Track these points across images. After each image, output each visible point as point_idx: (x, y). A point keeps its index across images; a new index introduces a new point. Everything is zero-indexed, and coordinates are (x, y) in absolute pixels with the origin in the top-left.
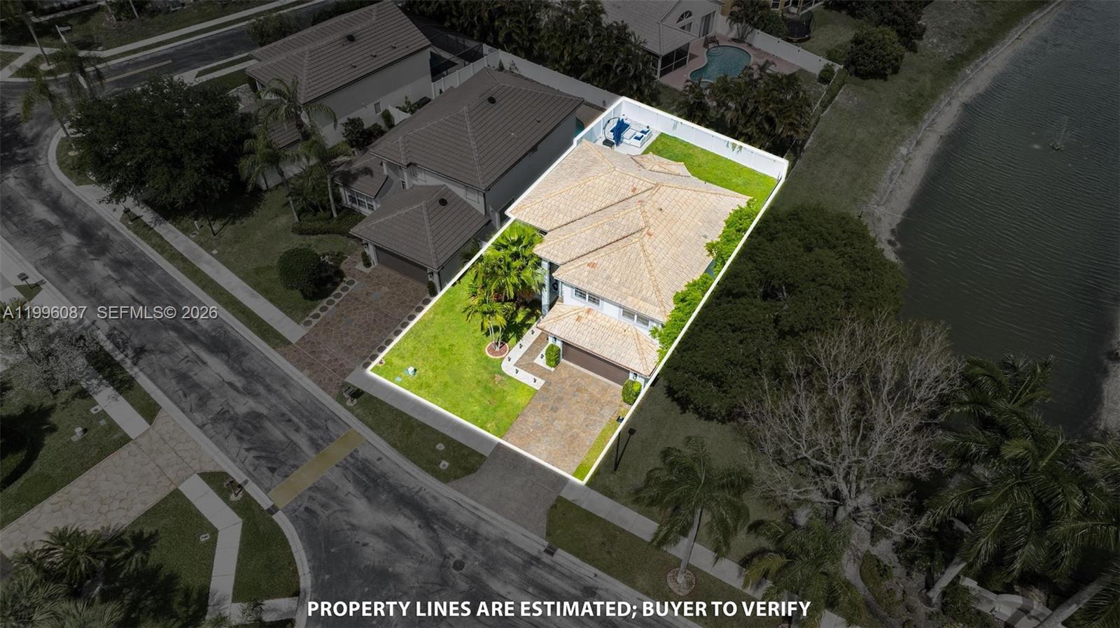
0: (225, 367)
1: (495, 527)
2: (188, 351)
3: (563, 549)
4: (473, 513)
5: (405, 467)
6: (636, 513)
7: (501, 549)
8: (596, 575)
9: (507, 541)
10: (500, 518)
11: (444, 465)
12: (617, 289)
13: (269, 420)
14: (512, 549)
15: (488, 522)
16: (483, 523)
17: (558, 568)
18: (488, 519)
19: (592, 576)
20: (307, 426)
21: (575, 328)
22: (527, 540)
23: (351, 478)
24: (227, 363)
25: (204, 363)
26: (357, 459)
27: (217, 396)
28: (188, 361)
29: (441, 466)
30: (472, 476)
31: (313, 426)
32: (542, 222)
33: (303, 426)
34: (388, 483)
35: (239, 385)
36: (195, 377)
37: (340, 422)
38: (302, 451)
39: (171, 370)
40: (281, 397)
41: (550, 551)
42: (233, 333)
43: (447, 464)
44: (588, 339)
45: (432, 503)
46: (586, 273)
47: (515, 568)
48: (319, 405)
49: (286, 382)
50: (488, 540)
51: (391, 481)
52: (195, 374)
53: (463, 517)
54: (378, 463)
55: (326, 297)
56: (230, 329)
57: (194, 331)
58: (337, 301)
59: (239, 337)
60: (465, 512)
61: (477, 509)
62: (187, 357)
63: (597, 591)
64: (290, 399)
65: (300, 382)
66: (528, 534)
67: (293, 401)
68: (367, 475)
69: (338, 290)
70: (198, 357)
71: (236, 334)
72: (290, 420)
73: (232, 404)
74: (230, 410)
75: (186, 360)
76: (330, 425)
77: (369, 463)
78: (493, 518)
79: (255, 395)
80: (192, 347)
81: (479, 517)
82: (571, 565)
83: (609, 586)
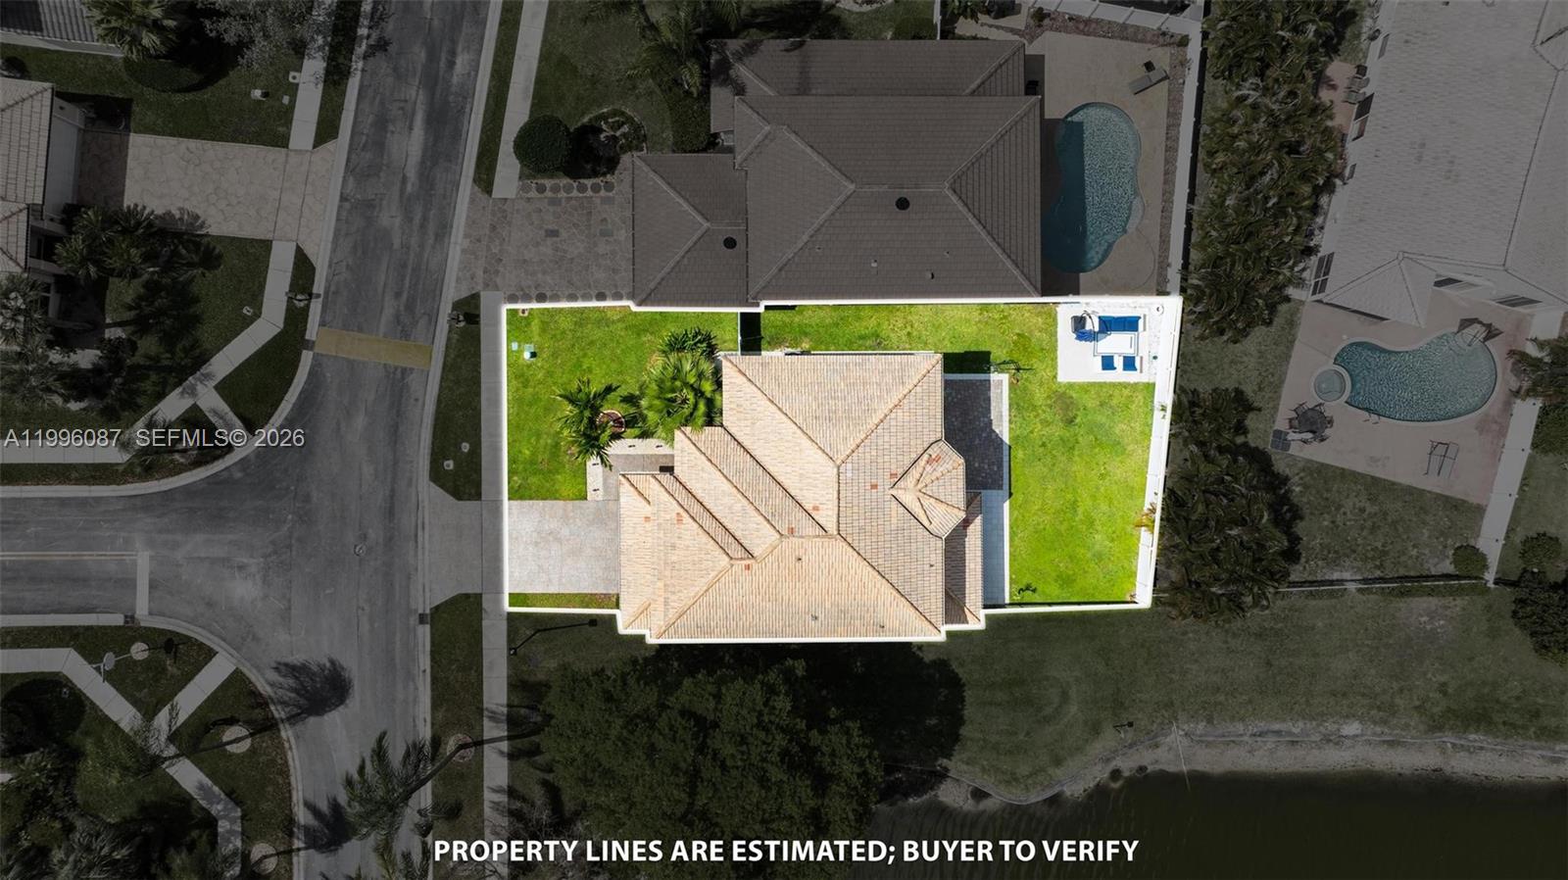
0: (420, 153)
1: (416, 555)
2: (414, 94)
3: (432, 628)
4: (417, 527)
5: (423, 430)
6: (505, 674)
7: (399, 576)
8: (424, 671)
9: (409, 577)
11: (448, 466)
13: (391, 257)
14: (404, 586)
15: (417, 547)
16: (412, 543)
17: (412, 637)
18: (420, 546)
19: (422, 668)
20: (408, 300)
21: (635, 520)
23: (381, 389)
24: (425, 151)
25: (411, 128)
26: (403, 379)
27: (382, 180)
28: (402, 108)
29: (446, 463)
30: (453, 500)
31: (411, 307)
32: (731, 409)
33: (405, 296)
35: (409, 188)
36: (389, 135)
37: (433, 328)
38: (379, 319)
39: (382, 103)
40: (422, 246)
41: (423, 619)
42: (467, 116)
43: (451, 467)
44: (630, 542)
45: (404, 484)
46: (668, 517)
48: (438, 293)
49: (443, 231)
50: (400, 559)
51: (403, 428)
52: (393, 132)
53: (407, 521)
54: (412, 401)
55: (571, 178)
56: (467, 110)
57: (441, 73)
58: (575, 193)
59: (465, 129)
60: (413, 519)
61: (423, 528)
62: (406, 101)
63: (411, 683)
64: (426, 256)
65: (452, 245)
67: (425, 260)
68: (394, 402)
69: (588, 182)
70: (413, 114)
71: (466, 123)
72: (403, 278)
73: (384, 202)
74: (377, 209)
75: (402, 105)
76: (423, 322)
77: (408, 393)
78: (423, 548)
79: (408, 219)
80: (421, 92)
81: (416, 536)
82: (420, 645)
83: (421, 688)
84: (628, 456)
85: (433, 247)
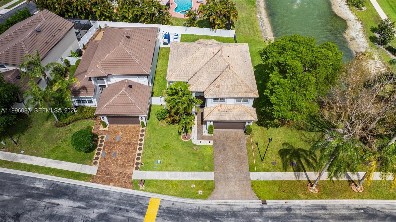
0: (70, 201)
1: (238, 205)
2: (44, 203)
3: (268, 199)
4: (226, 205)
5: (186, 202)
6: (281, 173)
7: (247, 212)
8: (286, 202)
9: (247, 208)
10: (237, 201)
11: (201, 193)
12: (233, 92)
13: (111, 214)
14: (251, 210)
15: (234, 205)
16: (233, 207)
17: (272, 207)
18: (234, 204)
19: (285, 203)
20: (130, 207)
21: (219, 114)
22: (253, 203)
23: (167, 219)
24: (69, 199)
25: (58, 205)
26: (164, 209)
27: (76, 216)
28: (48, 208)
29: (199, 193)
30: (215, 191)
31: (134, 206)
32: (183, 78)
33: (129, 208)
34: (185, 212)
35: (83, 206)
36: (57, 214)
37: (144, 198)
38: (137, 219)
39: (42, 216)
40: (108, 201)
41: (264, 203)
42: (61, 184)
43: (201, 191)
44: (227, 117)
45: (208, 210)
46: (217, 91)
47: (258, 216)
48: (129, 195)
49: (105, 193)
50: (240, 212)
51: (185, 210)
52: (57, 212)
53: (224, 209)
54: (174, 206)
55: (96, 148)
56: (59, 183)
57: (40, 192)
58: (102, 148)
59: (66, 185)
60: (223, 206)
61: (227, 202)
62: (46, 206)
63: (291, 207)
64: (113, 199)
65: (111, 190)
66: (252, 201)
67: (115, 200)
68: (173, 213)
69: (99, 143)
70: (52, 203)
71: (64, 184)
72: (120, 209)
73: (86, 216)
74: (88, 219)
75: (46, 208)
76: (141, 201)
77: (170, 208)
78: (235, 203)
79: (95, 206)
80: (44, 200)
81: (230, 205)
82: (275, 204)
83: (293, 204)
84: (197, 133)
85: (110, 197)
